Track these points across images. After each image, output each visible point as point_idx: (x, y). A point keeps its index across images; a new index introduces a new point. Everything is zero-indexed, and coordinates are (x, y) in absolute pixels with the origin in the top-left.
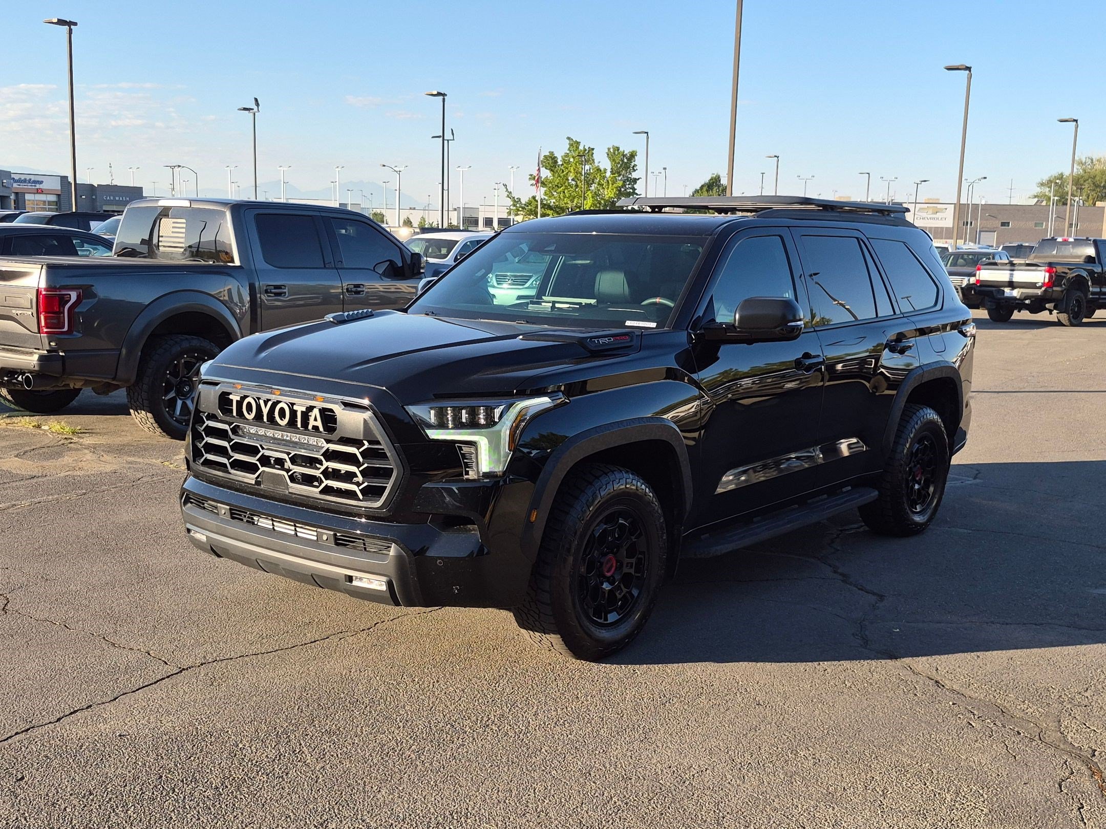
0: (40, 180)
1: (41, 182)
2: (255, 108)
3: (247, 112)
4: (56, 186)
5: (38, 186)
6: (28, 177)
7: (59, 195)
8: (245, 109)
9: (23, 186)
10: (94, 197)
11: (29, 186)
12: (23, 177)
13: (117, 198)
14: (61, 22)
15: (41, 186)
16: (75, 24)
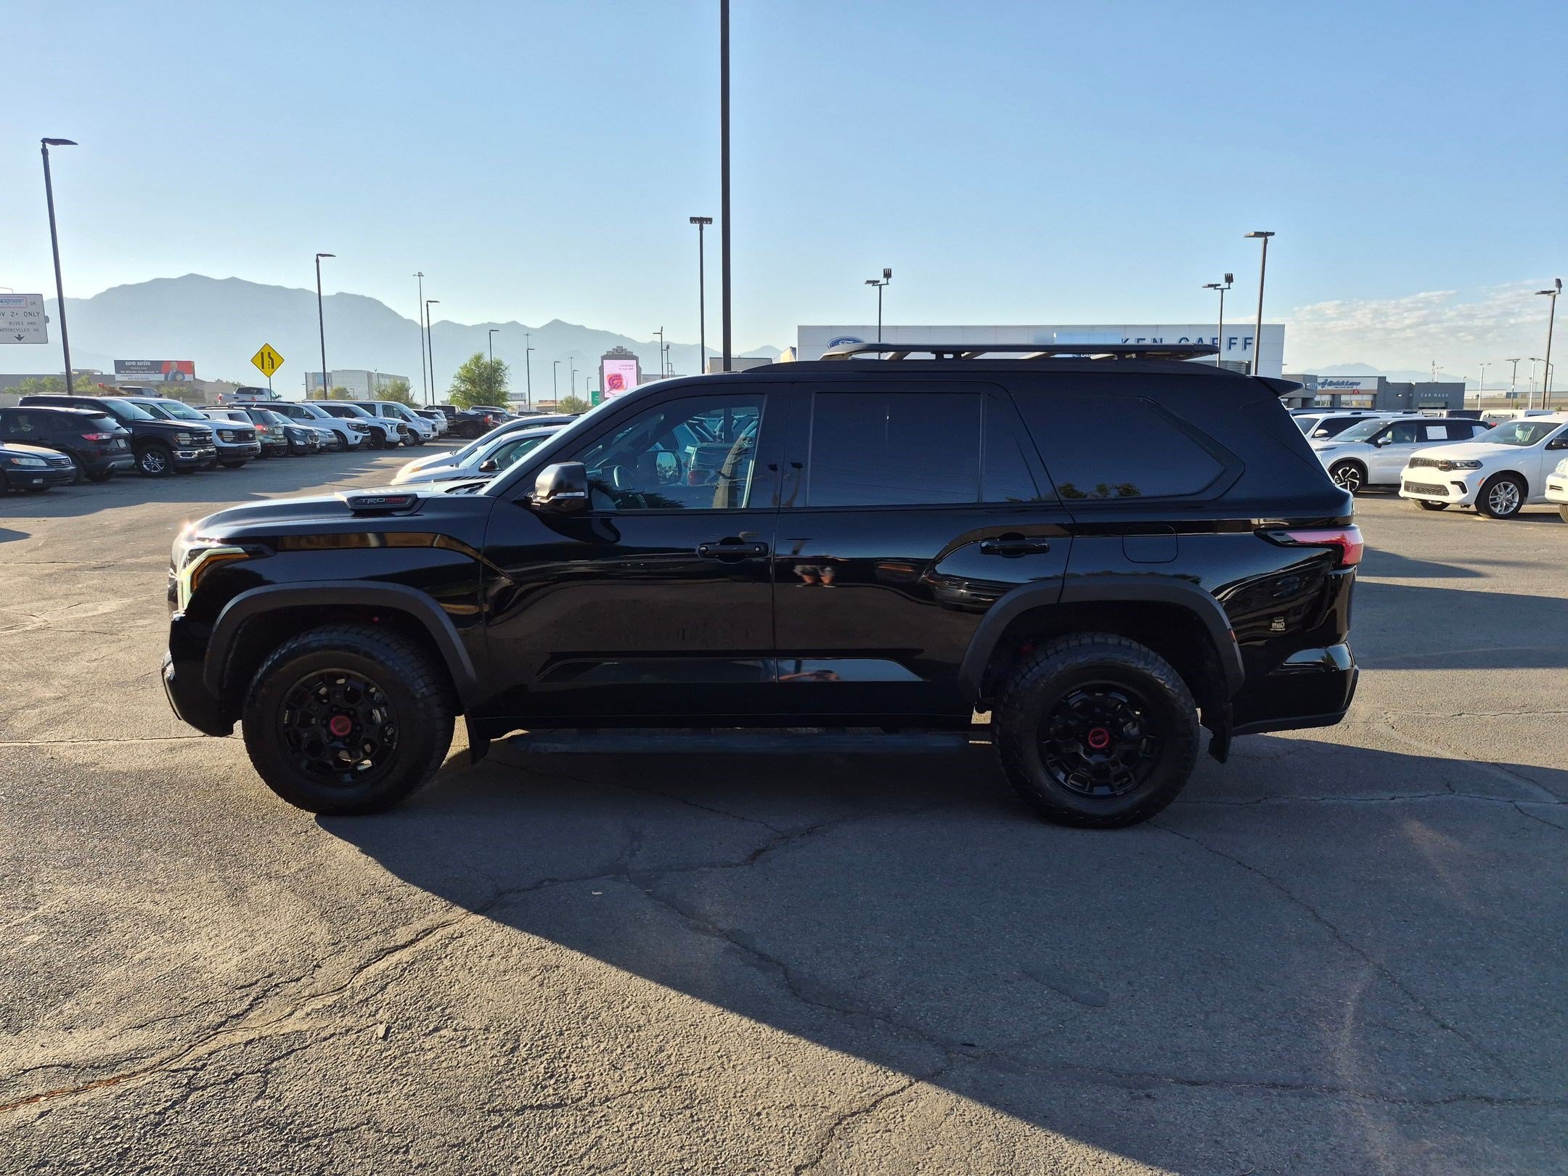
0: (1358, 381)
1: (1359, 384)
2: (1557, 289)
3: (1546, 295)
4: (1374, 386)
5: (1355, 387)
6: (1346, 380)
7: (1375, 395)
8: (1544, 292)
9: (1340, 388)
10: (1411, 395)
11: (1346, 388)
12: (1341, 380)
13: (1435, 395)
14: (1258, 234)
15: (1358, 387)
16: (1273, 234)
